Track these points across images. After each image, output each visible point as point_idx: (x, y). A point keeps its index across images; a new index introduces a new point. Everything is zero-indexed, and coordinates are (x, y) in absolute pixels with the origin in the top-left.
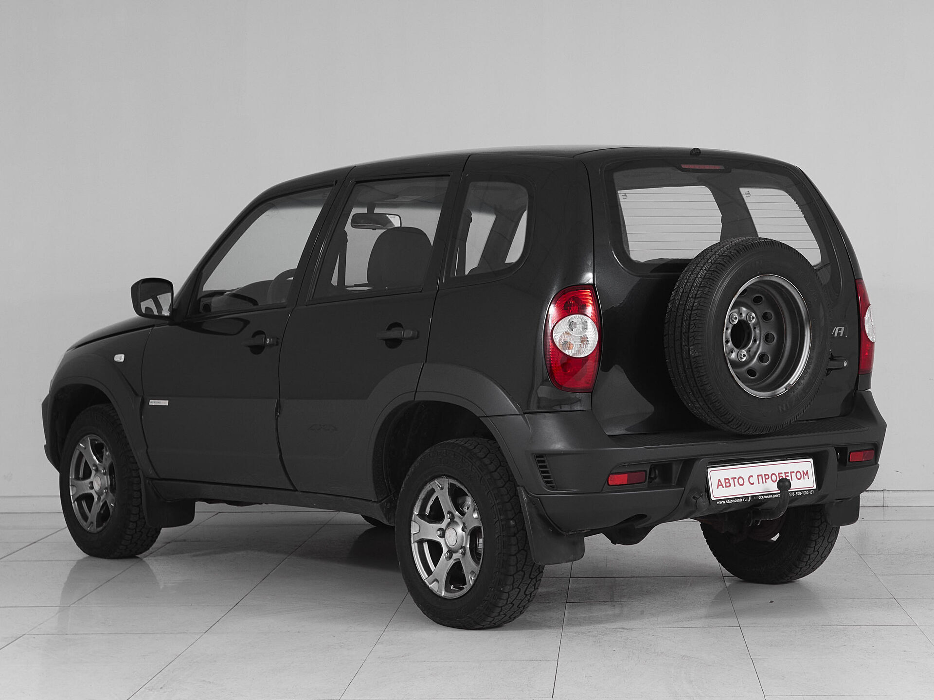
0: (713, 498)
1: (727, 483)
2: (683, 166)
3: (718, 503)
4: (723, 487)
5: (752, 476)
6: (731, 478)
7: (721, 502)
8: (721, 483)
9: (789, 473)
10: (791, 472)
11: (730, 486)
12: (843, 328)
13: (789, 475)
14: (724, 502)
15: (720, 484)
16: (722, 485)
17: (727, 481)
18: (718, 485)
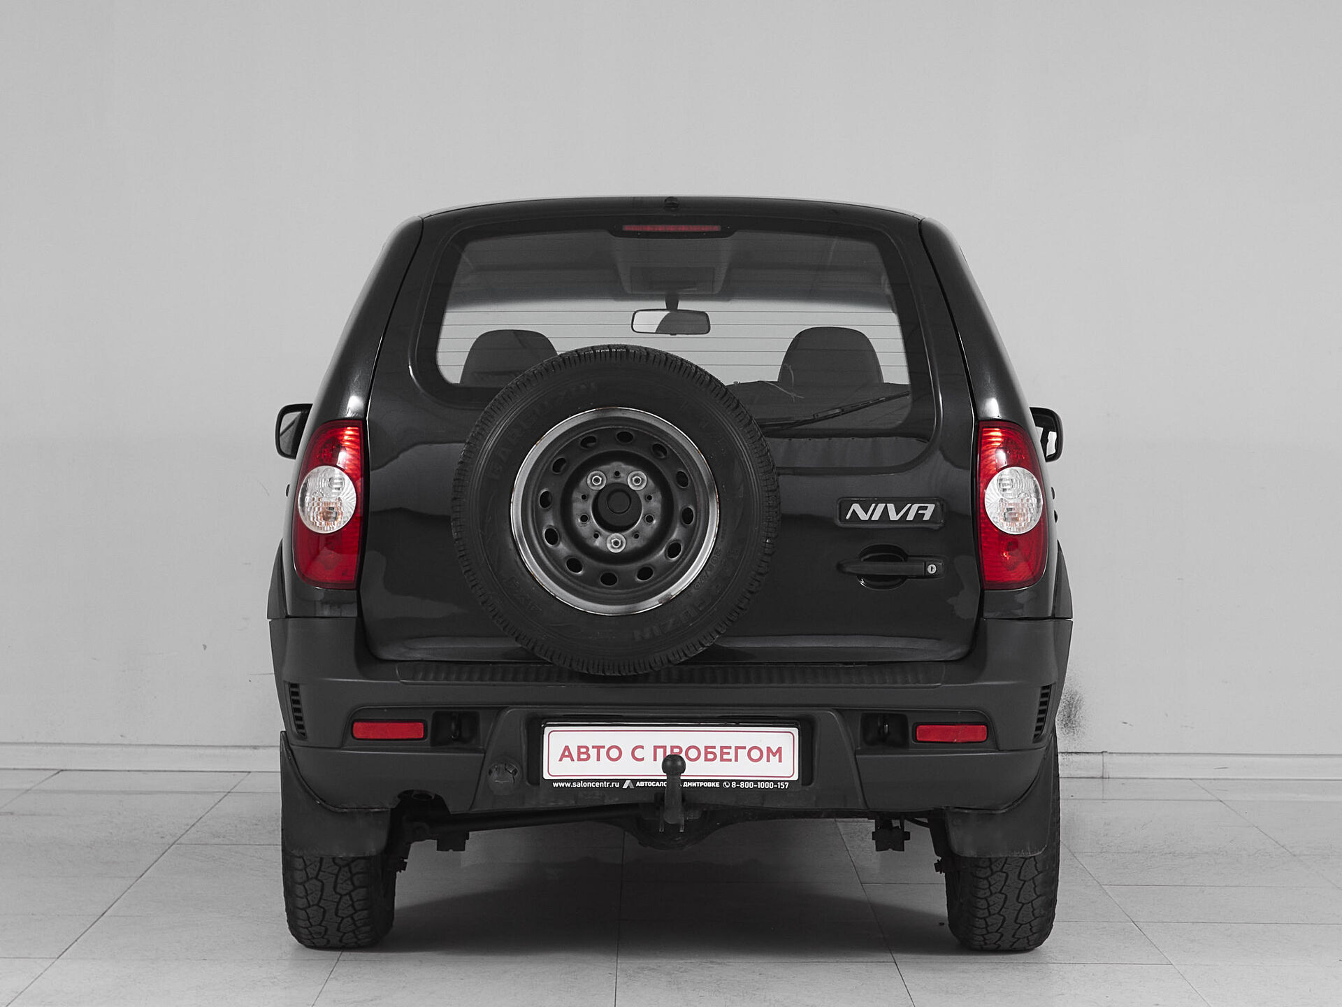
0: (546, 776)
1: (583, 753)
2: (626, 228)
3: (555, 785)
4: (572, 760)
5: (642, 747)
6: (593, 747)
7: (562, 785)
8: (569, 752)
9: (733, 748)
10: (737, 748)
11: (588, 758)
12: (931, 507)
13: (732, 751)
14: (568, 785)
15: (566, 753)
16: (570, 756)
17: (583, 750)
18: (563, 756)
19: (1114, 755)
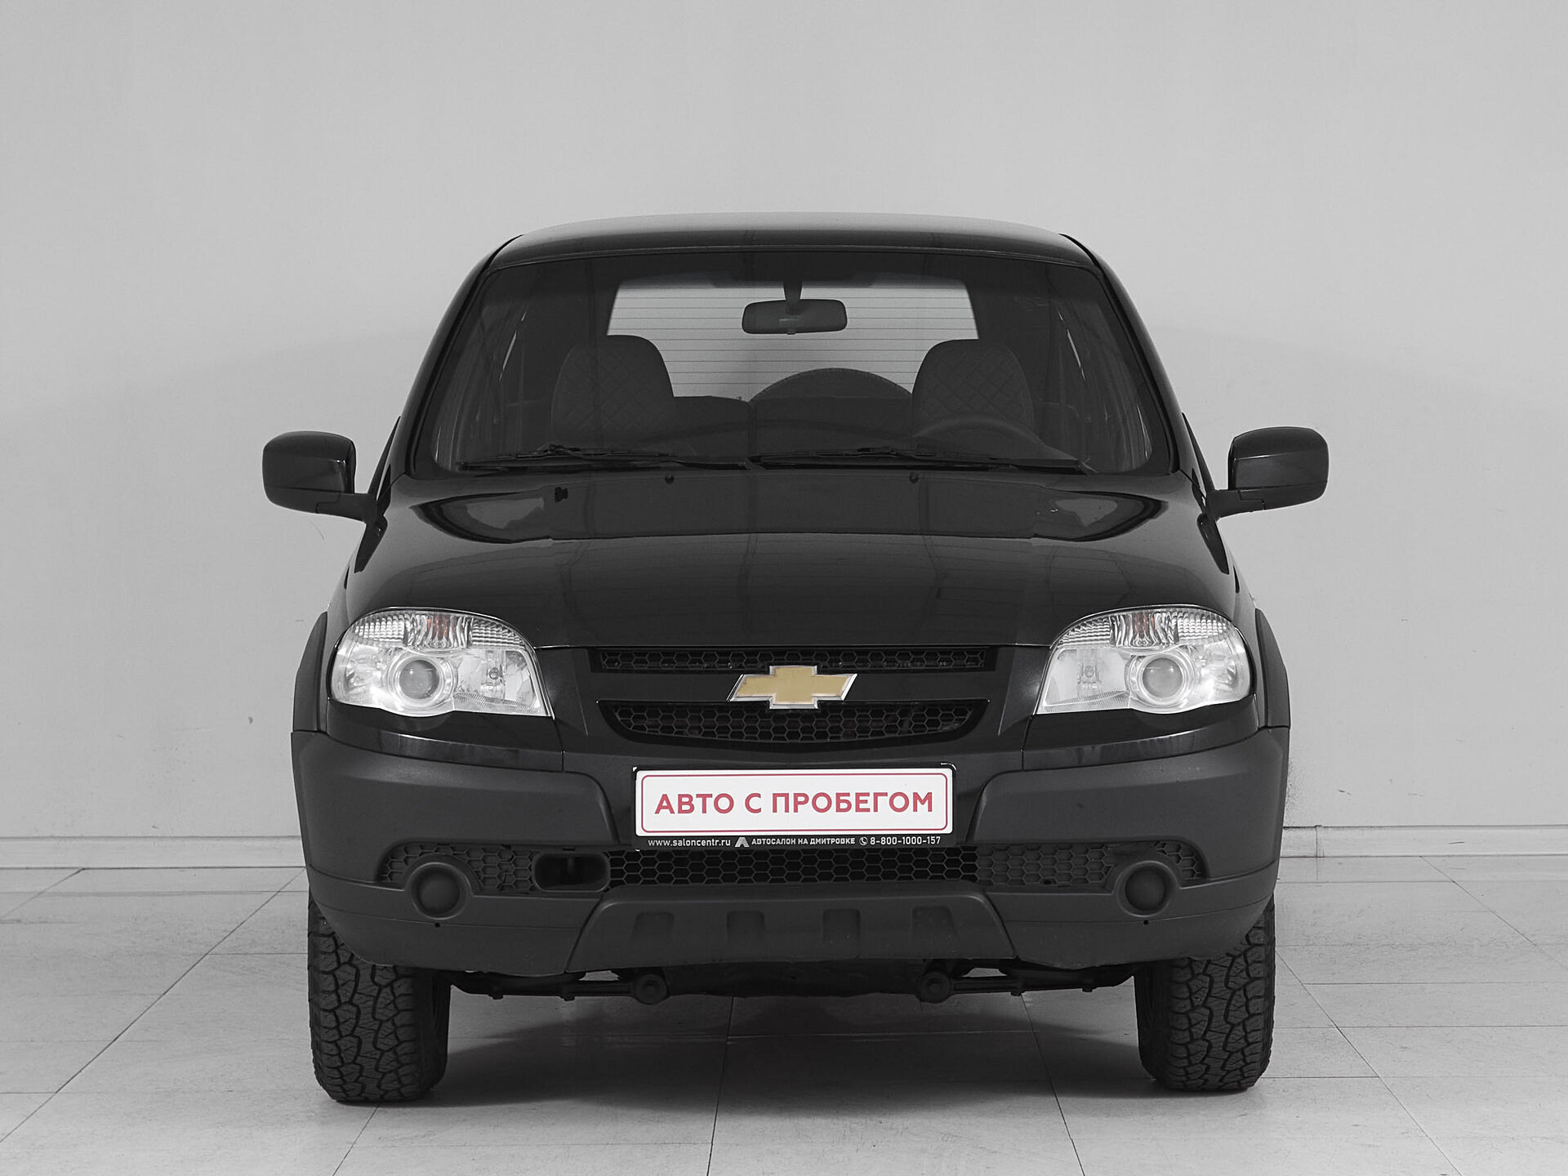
19: (1330, 829)
